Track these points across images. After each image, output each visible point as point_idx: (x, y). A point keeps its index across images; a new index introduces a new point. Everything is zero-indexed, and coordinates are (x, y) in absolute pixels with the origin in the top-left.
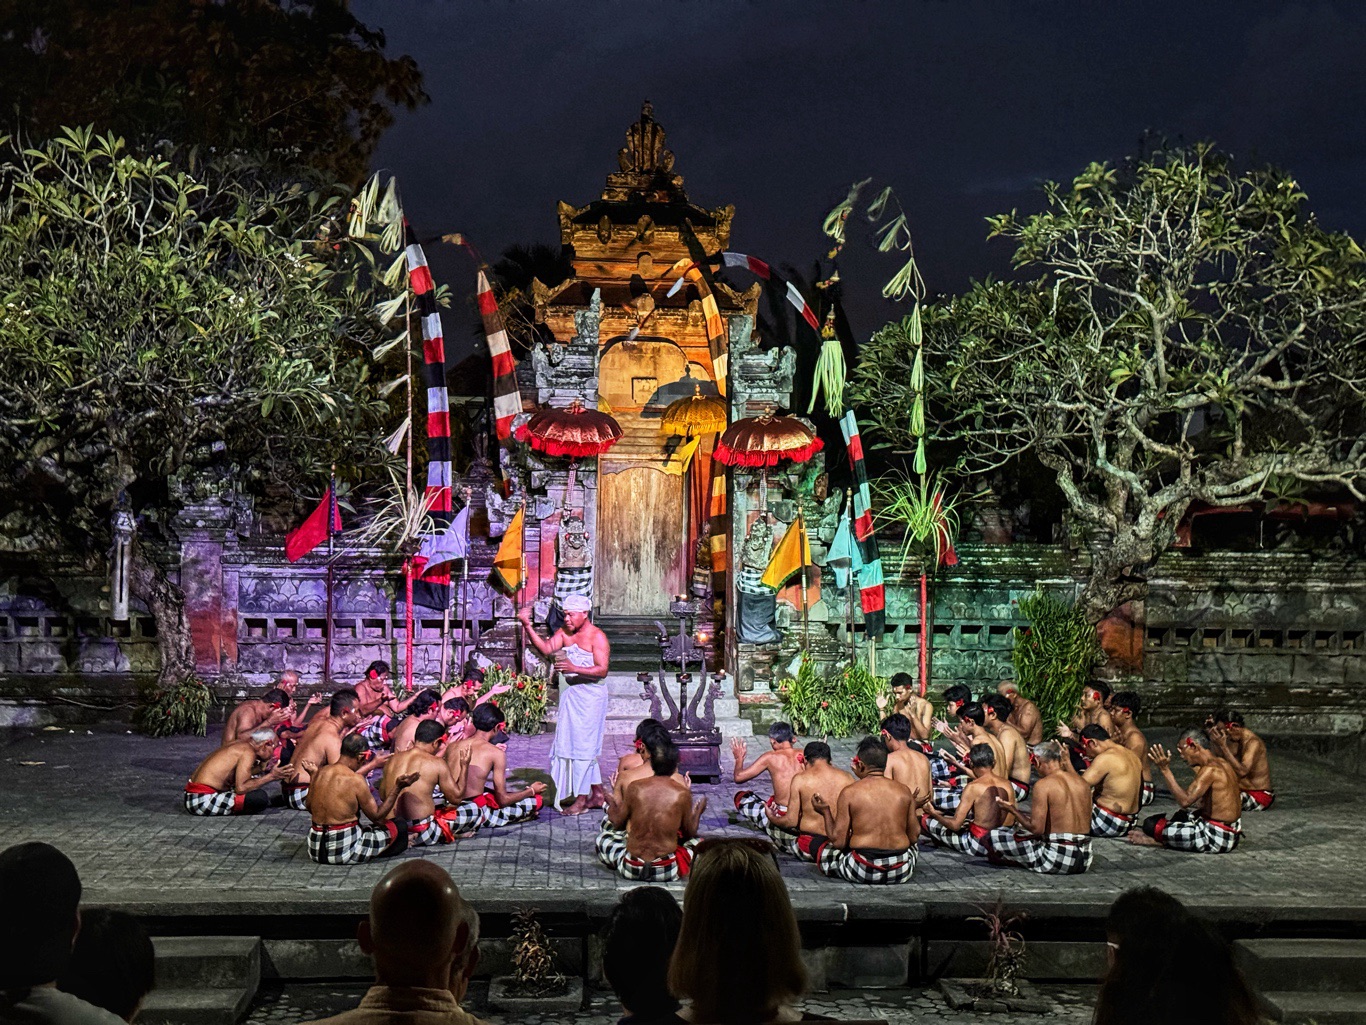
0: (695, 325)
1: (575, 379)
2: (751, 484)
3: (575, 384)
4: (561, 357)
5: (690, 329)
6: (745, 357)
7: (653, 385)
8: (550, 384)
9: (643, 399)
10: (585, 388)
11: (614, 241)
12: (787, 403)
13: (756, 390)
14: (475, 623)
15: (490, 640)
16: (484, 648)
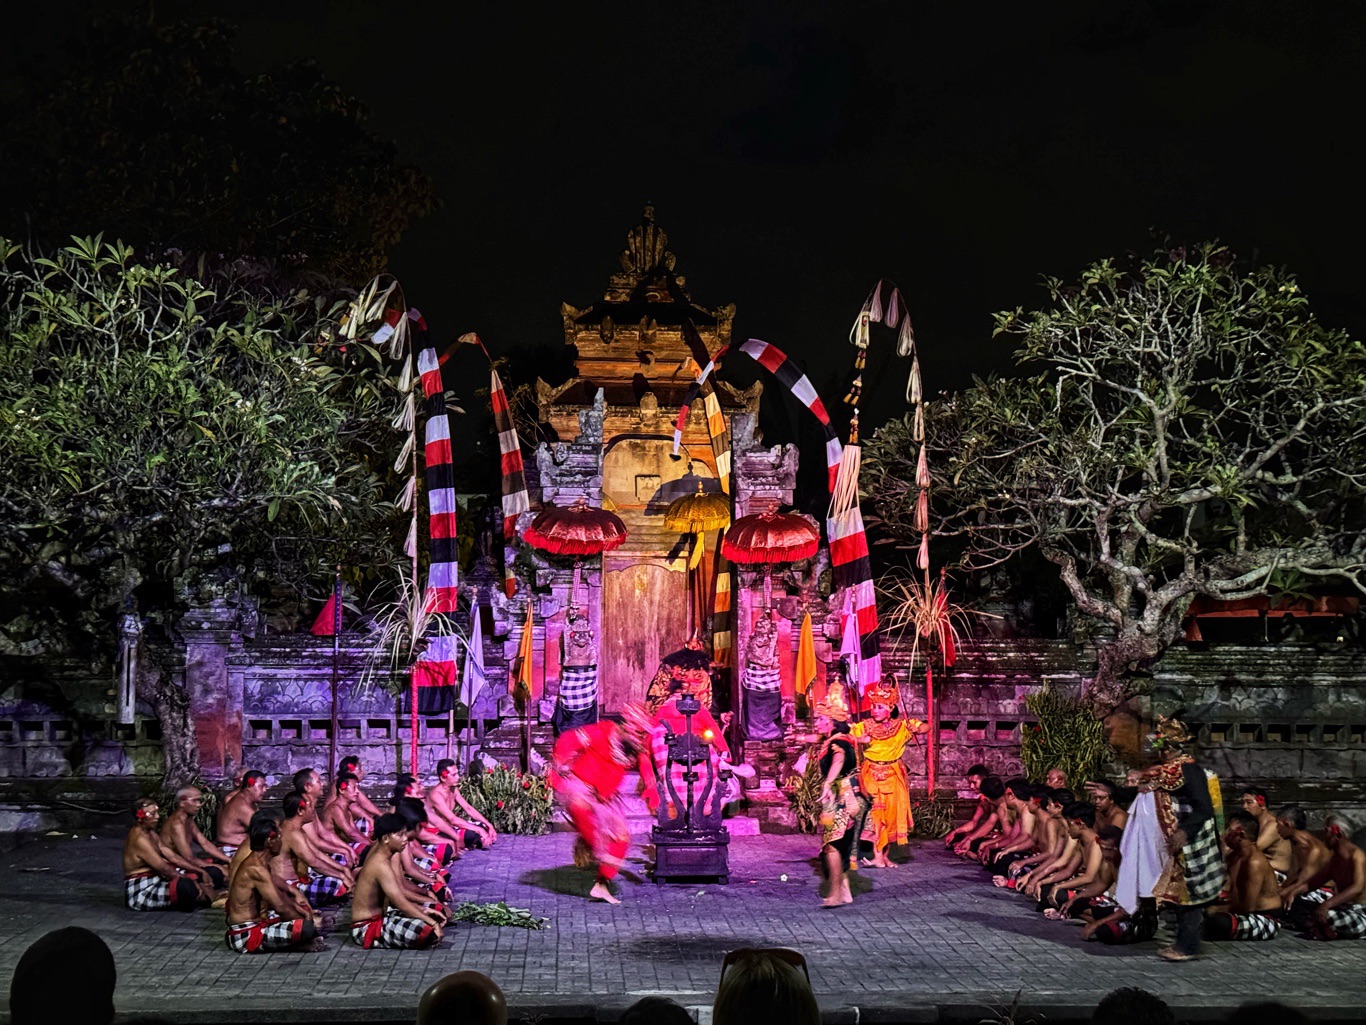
0: (697, 423)
1: (579, 477)
2: (755, 581)
3: (579, 483)
4: (565, 456)
5: (692, 427)
6: (748, 454)
7: (656, 483)
8: (554, 483)
9: (647, 496)
10: (589, 487)
11: (617, 341)
12: (790, 500)
13: (759, 488)
14: (480, 722)
15: (495, 740)
16: (489, 748)
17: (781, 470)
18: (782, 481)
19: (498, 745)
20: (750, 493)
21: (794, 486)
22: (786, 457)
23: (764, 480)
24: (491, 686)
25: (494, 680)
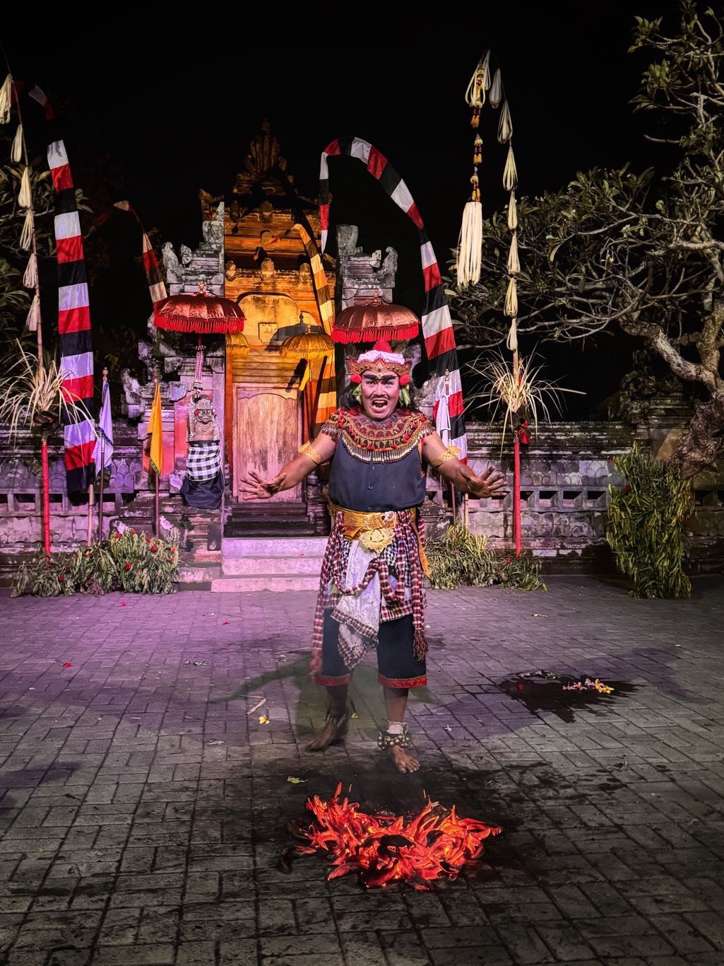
0: (305, 283)
1: (202, 276)
3: (202, 280)
4: (190, 259)
5: (301, 286)
7: (274, 328)
8: (180, 280)
9: (266, 339)
10: (211, 284)
11: (242, 221)
12: (390, 297)
13: (362, 287)
14: (118, 496)
15: (130, 510)
16: (124, 517)
17: (381, 272)
18: (382, 281)
19: (132, 514)
20: (355, 291)
21: (393, 284)
22: (386, 260)
23: (366, 281)
24: (128, 464)
25: (131, 458)
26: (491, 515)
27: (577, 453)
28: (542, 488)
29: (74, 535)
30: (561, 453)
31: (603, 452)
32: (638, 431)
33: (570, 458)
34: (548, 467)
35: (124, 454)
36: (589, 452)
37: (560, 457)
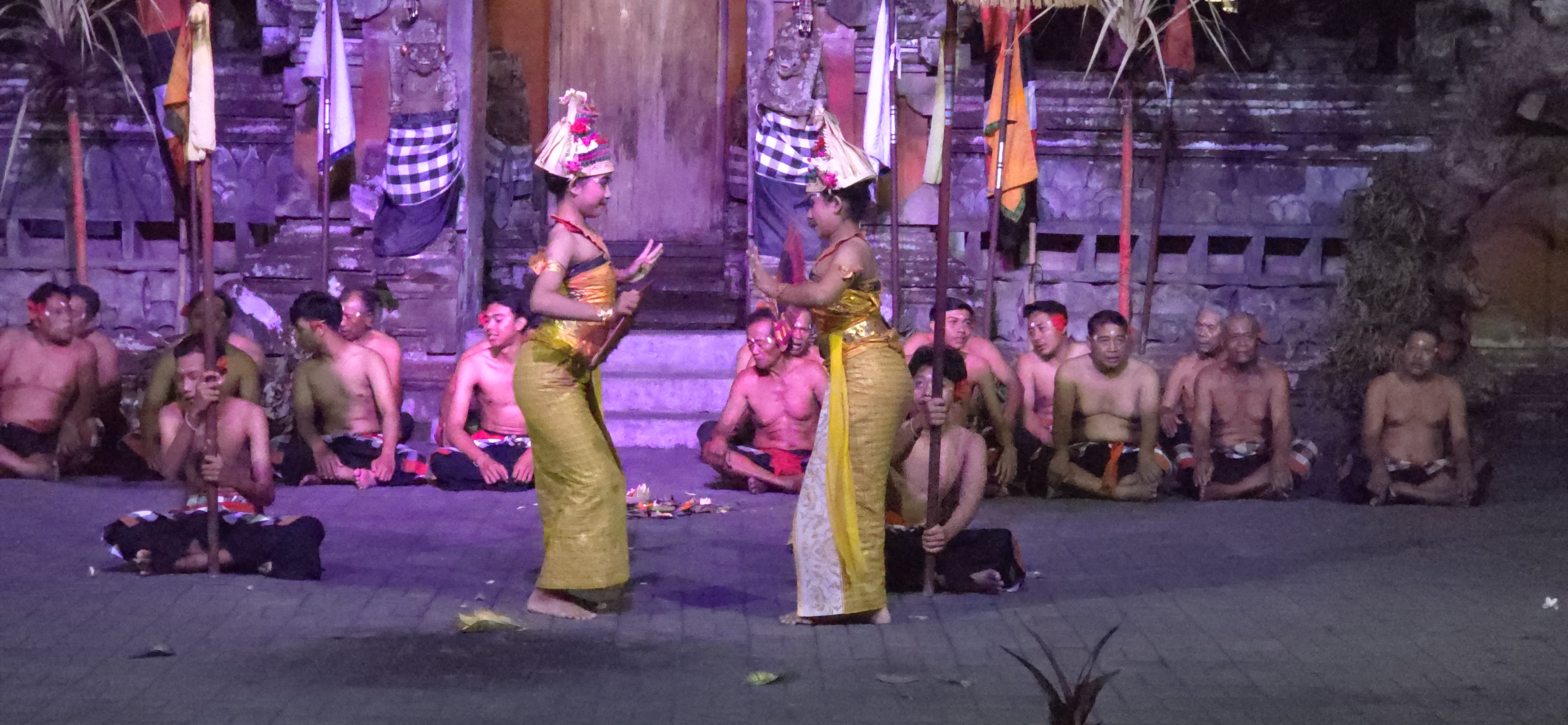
14: (242, 229)
15: (263, 262)
16: (253, 277)
19: (270, 271)
24: (264, 159)
25: (270, 144)
26: (1094, 290)
27: (1300, 149)
28: (1216, 230)
29: (146, 312)
30: (1262, 147)
31: (1364, 148)
32: (1448, 98)
33: (1281, 159)
34: (1231, 182)
35: (255, 136)
36: (1329, 148)
37: (1261, 157)
